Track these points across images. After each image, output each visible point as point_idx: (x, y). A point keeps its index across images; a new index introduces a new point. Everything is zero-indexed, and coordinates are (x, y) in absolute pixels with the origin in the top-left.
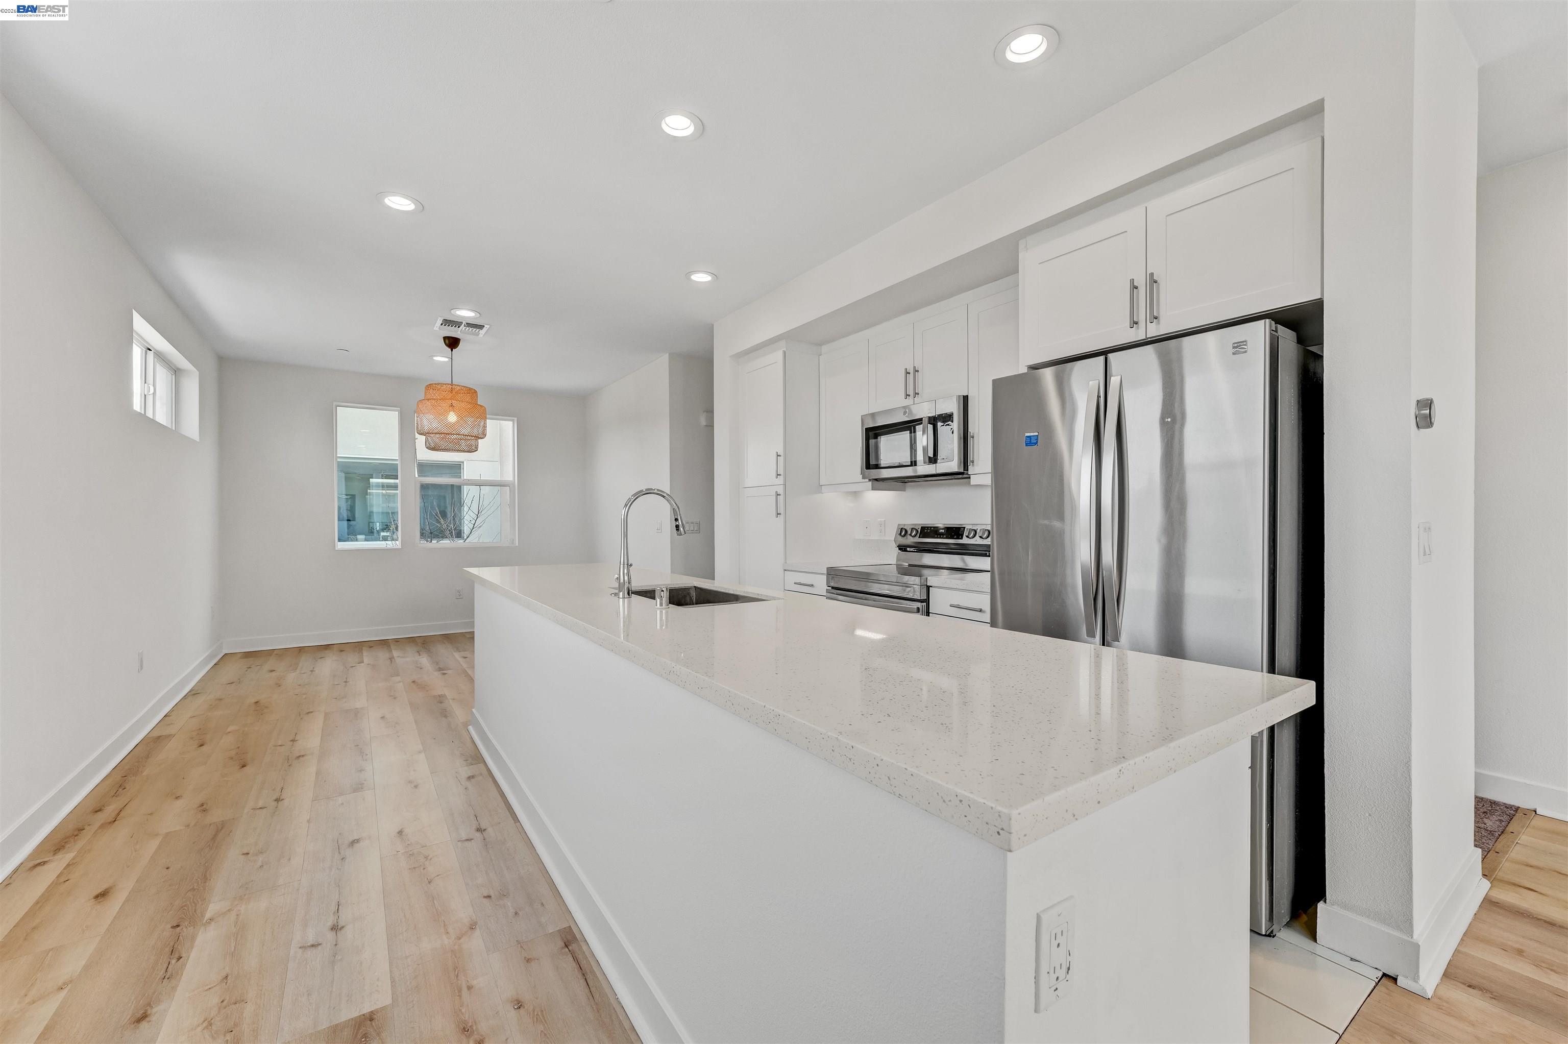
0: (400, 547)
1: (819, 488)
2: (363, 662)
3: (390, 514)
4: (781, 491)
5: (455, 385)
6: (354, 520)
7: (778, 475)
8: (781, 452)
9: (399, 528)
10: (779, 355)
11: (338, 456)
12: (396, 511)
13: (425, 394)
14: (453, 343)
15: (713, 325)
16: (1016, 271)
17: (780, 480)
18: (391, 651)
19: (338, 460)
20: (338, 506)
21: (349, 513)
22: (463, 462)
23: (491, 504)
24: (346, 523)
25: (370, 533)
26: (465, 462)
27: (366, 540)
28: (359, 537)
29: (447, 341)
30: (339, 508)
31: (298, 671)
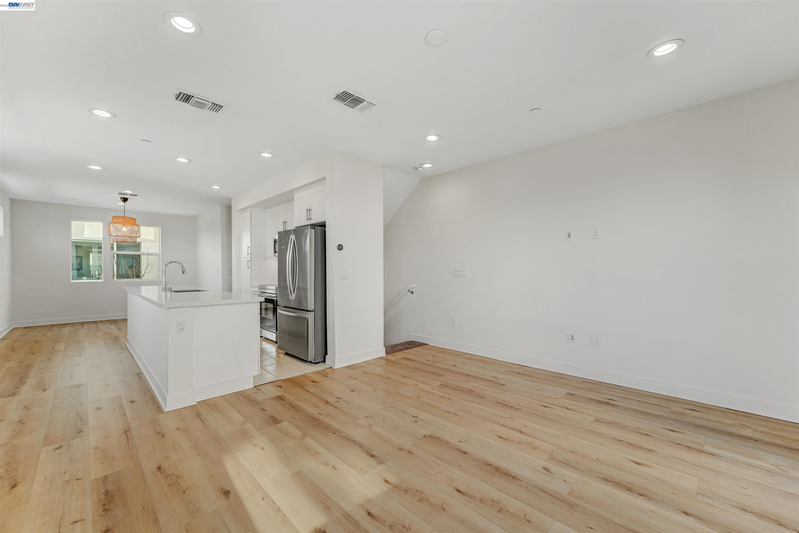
0: (103, 281)
1: (266, 259)
2: (84, 328)
3: (99, 266)
4: (249, 259)
5: (126, 217)
6: (82, 269)
7: (248, 254)
8: (249, 246)
9: (103, 273)
10: (249, 213)
11: (72, 238)
12: (101, 265)
13: (112, 220)
14: (125, 200)
15: (231, 199)
16: (293, 200)
17: (249, 256)
18: (98, 324)
19: (72, 241)
20: (72, 264)
21: (78, 266)
22: (141, 242)
23: (154, 263)
24: (76, 271)
25: (89, 276)
26: (142, 242)
27: (87, 279)
28: (84, 278)
29: (122, 199)
30: (73, 264)
31: (53, 331)
